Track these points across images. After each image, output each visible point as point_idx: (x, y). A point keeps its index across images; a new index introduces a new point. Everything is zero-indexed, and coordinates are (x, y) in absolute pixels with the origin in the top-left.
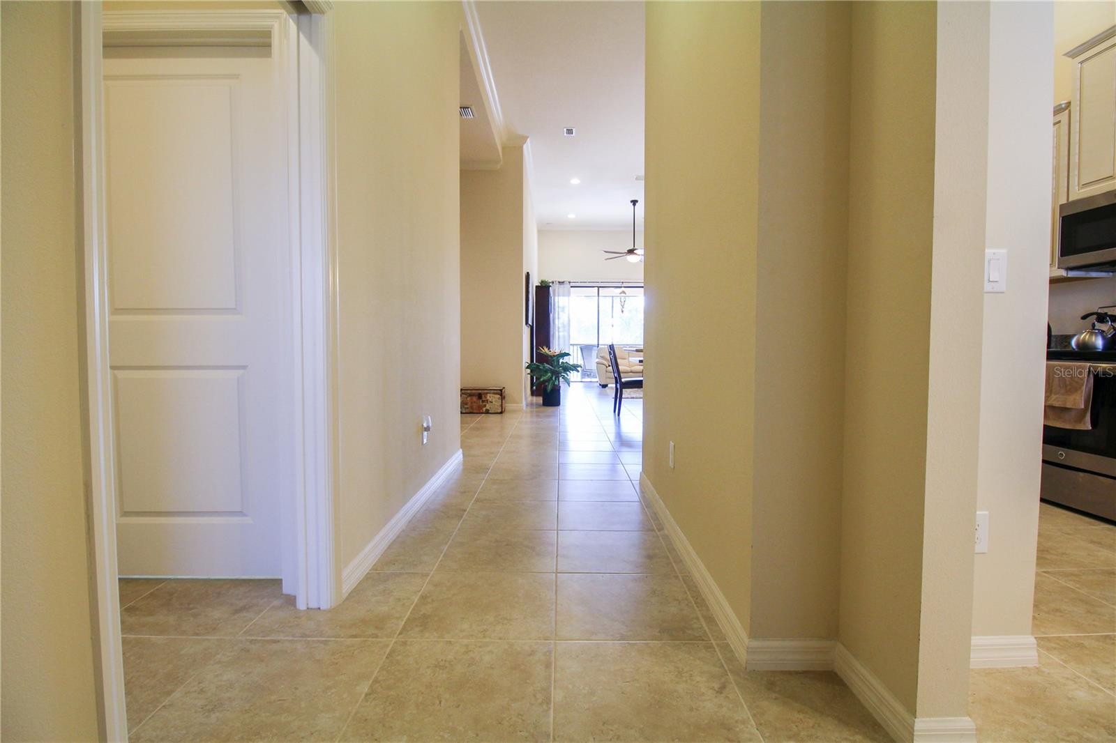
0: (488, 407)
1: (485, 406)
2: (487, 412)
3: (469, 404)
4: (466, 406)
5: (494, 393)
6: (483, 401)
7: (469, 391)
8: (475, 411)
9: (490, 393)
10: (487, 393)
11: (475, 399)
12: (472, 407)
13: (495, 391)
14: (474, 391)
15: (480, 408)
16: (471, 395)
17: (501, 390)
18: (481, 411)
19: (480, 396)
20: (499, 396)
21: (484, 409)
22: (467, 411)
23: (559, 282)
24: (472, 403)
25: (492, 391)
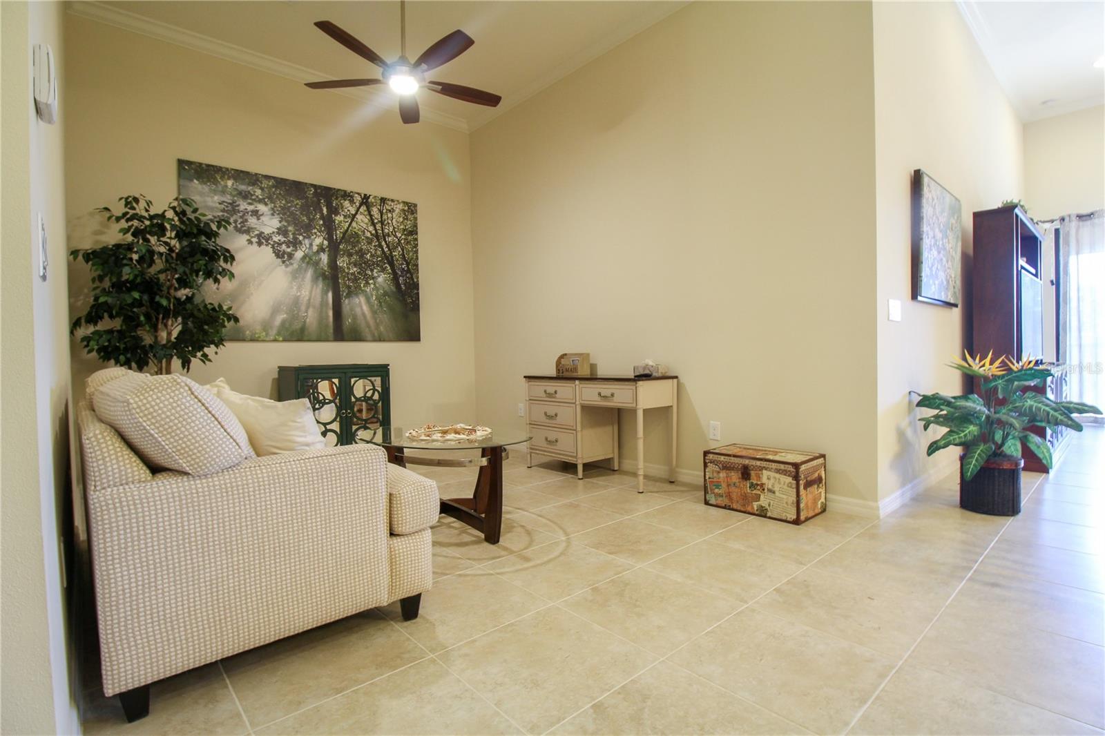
0: (764, 501)
1: (758, 498)
2: (762, 513)
3: (724, 485)
4: (716, 491)
5: (778, 471)
6: (753, 486)
7: (722, 458)
8: (735, 507)
9: (770, 470)
10: (761, 469)
11: (735, 477)
12: (729, 495)
13: (782, 467)
14: (733, 460)
15: (746, 499)
16: (726, 467)
17: (796, 466)
18: (749, 509)
19: (746, 473)
20: (789, 480)
21: (755, 505)
22: (720, 501)
23: (1080, 217)
24: (728, 485)
25: (774, 466)
